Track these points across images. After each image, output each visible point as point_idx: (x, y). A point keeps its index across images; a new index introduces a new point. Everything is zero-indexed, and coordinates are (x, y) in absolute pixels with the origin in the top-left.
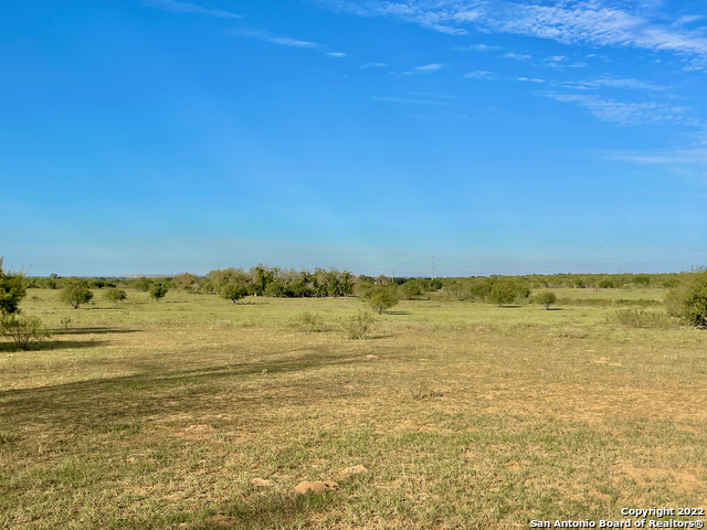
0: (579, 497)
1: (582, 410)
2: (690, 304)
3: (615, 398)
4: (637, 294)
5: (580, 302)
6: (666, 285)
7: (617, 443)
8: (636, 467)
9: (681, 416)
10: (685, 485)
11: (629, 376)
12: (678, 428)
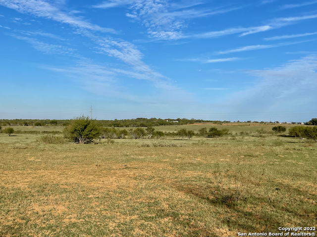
0: (10, 223)
1: (19, 182)
2: (73, 133)
3: (35, 175)
4: (51, 128)
5: (25, 132)
6: (64, 125)
7: (33, 196)
8: (39, 206)
9: (63, 181)
10: (59, 212)
11: (43, 165)
12: (61, 186)
